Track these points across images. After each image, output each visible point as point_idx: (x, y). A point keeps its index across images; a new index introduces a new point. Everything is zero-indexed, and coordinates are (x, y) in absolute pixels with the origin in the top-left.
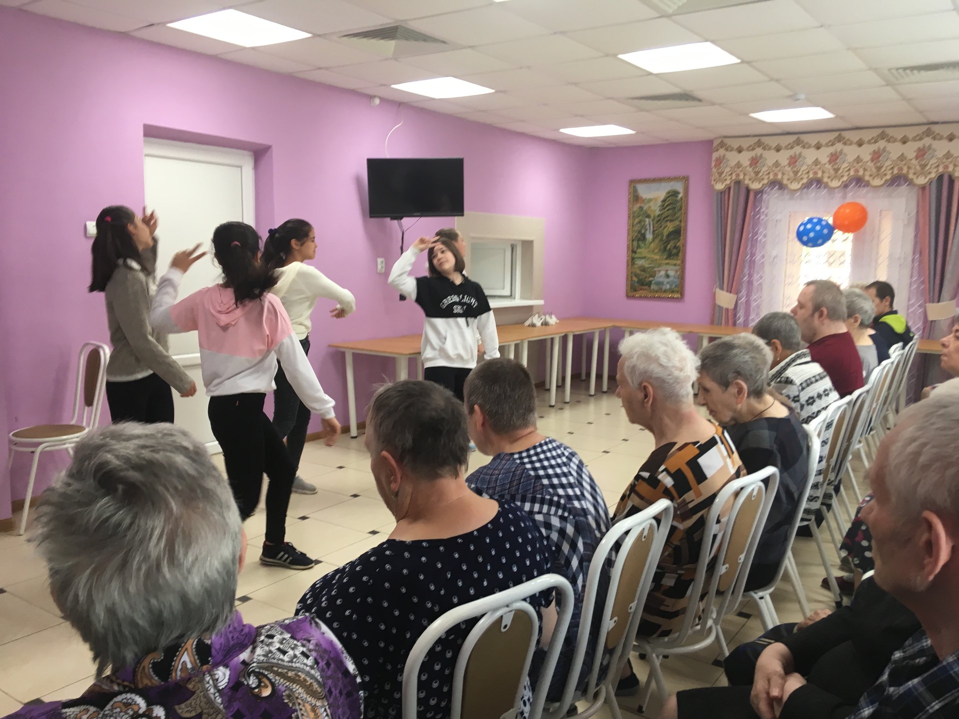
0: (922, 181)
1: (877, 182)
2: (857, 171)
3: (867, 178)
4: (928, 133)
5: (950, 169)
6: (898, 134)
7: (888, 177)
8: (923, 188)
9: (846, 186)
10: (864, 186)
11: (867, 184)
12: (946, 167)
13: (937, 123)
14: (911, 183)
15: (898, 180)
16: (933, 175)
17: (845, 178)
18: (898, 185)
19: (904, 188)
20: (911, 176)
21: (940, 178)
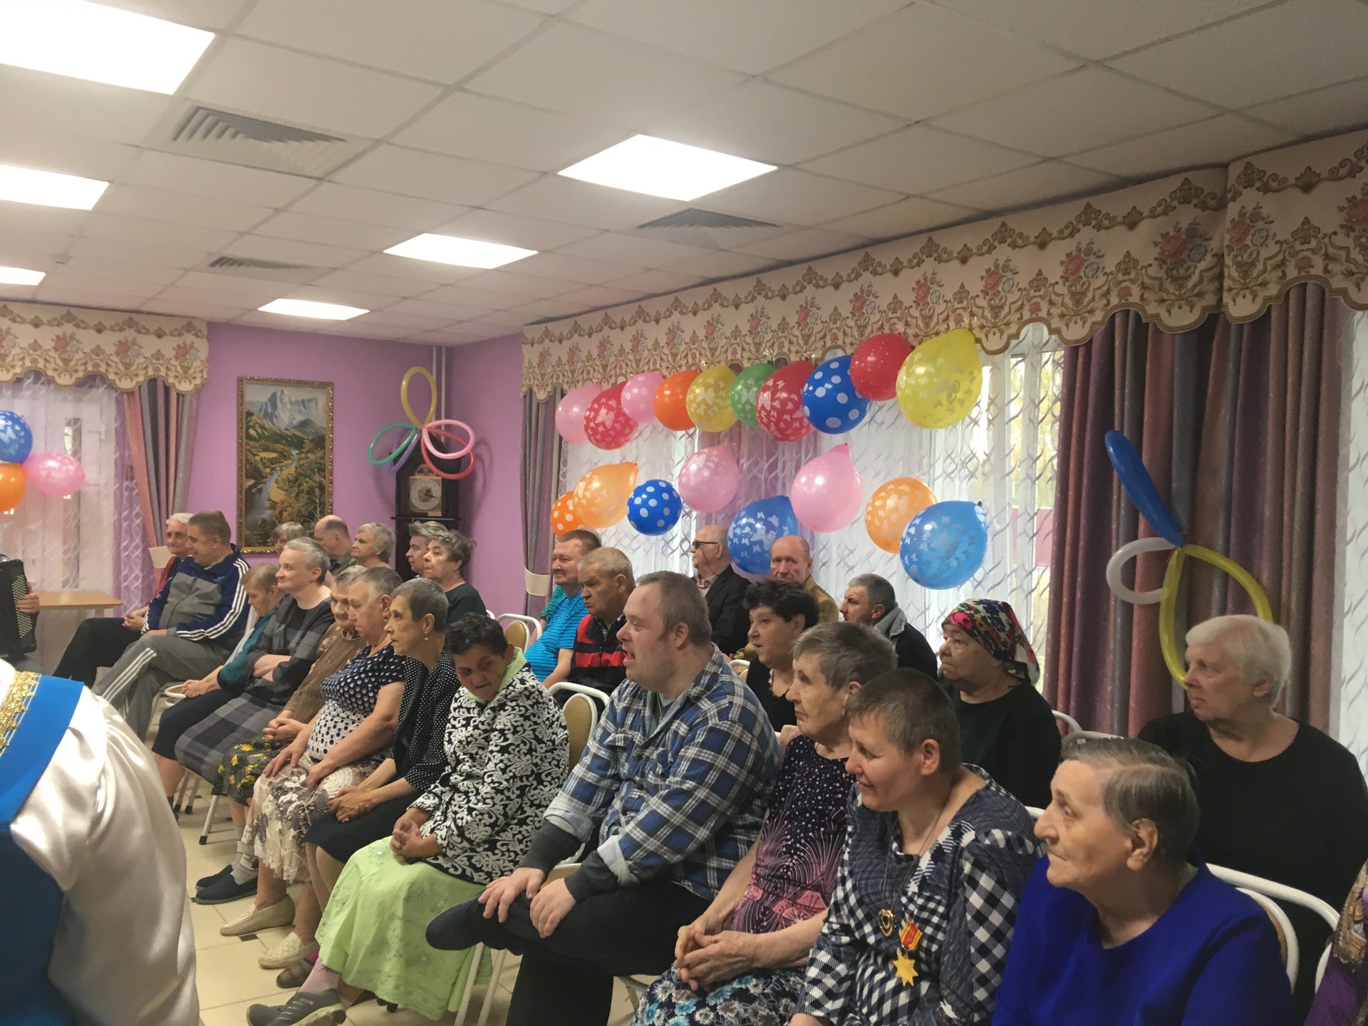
0: (126, 384)
1: (65, 380)
2: (35, 361)
3: (50, 373)
4: (131, 323)
5: (163, 373)
6: (92, 318)
7: (81, 375)
8: (130, 393)
9: (19, 381)
10: (43, 383)
11: (50, 381)
12: (157, 370)
13: (141, 312)
14: (112, 386)
15: (91, 381)
16: (141, 379)
17: (18, 370)
18: (91, 387)
19: (101, 391)
20: (111, 376)
21: (153, 382)
